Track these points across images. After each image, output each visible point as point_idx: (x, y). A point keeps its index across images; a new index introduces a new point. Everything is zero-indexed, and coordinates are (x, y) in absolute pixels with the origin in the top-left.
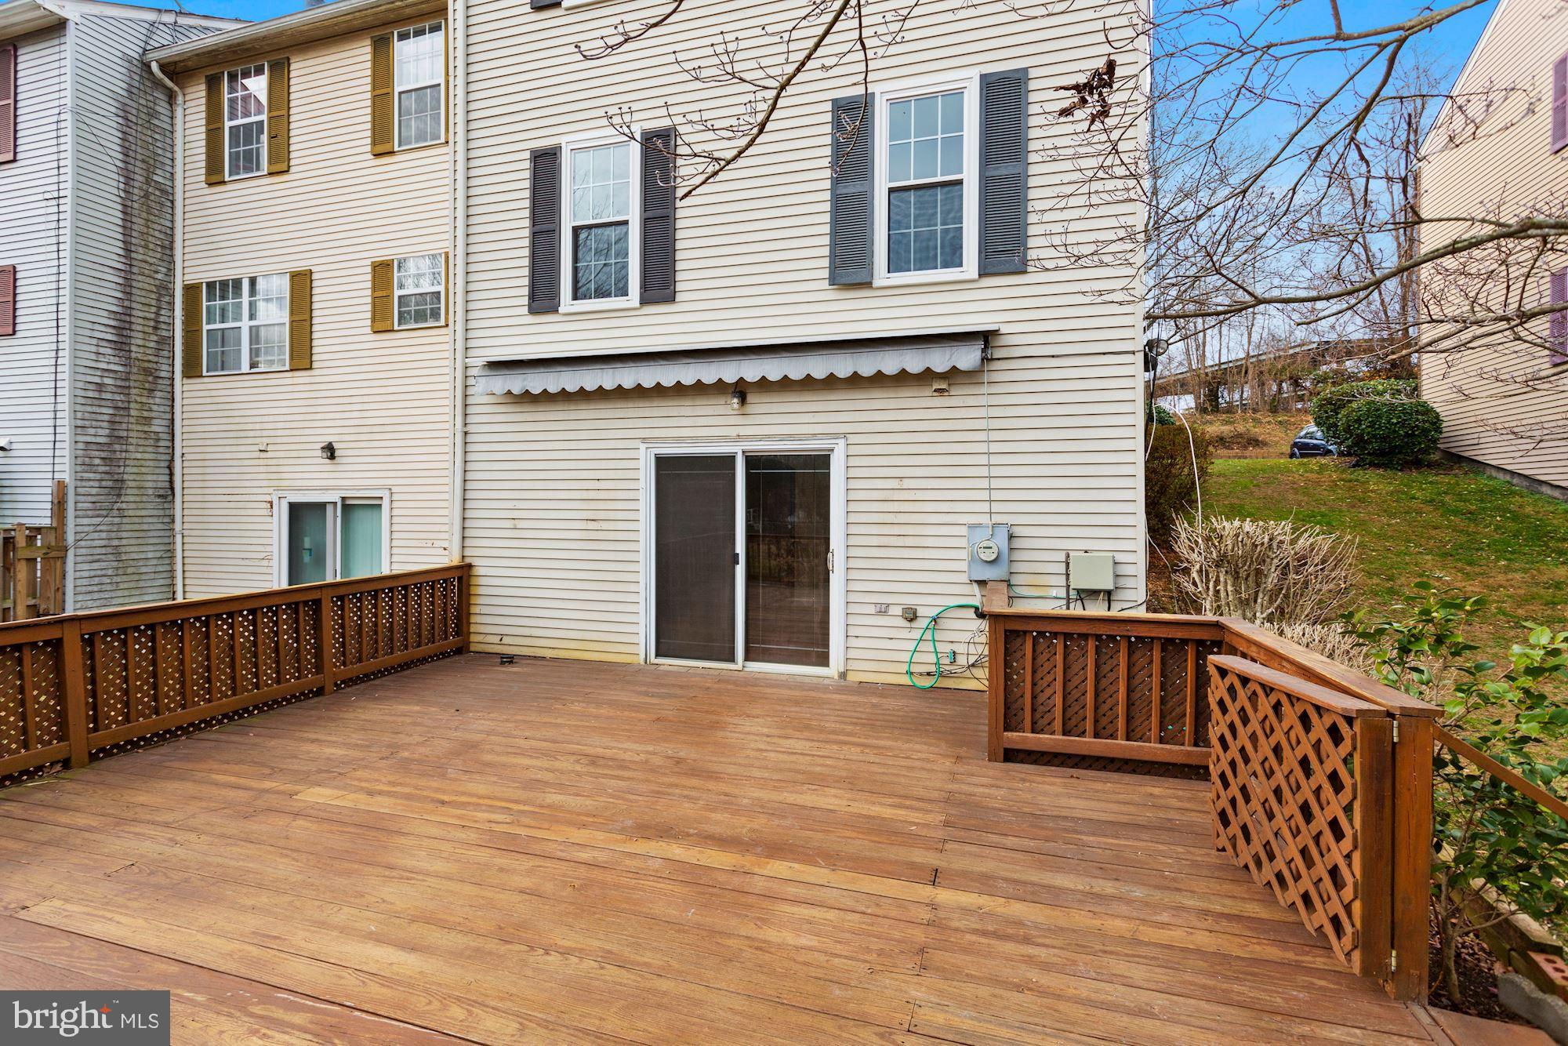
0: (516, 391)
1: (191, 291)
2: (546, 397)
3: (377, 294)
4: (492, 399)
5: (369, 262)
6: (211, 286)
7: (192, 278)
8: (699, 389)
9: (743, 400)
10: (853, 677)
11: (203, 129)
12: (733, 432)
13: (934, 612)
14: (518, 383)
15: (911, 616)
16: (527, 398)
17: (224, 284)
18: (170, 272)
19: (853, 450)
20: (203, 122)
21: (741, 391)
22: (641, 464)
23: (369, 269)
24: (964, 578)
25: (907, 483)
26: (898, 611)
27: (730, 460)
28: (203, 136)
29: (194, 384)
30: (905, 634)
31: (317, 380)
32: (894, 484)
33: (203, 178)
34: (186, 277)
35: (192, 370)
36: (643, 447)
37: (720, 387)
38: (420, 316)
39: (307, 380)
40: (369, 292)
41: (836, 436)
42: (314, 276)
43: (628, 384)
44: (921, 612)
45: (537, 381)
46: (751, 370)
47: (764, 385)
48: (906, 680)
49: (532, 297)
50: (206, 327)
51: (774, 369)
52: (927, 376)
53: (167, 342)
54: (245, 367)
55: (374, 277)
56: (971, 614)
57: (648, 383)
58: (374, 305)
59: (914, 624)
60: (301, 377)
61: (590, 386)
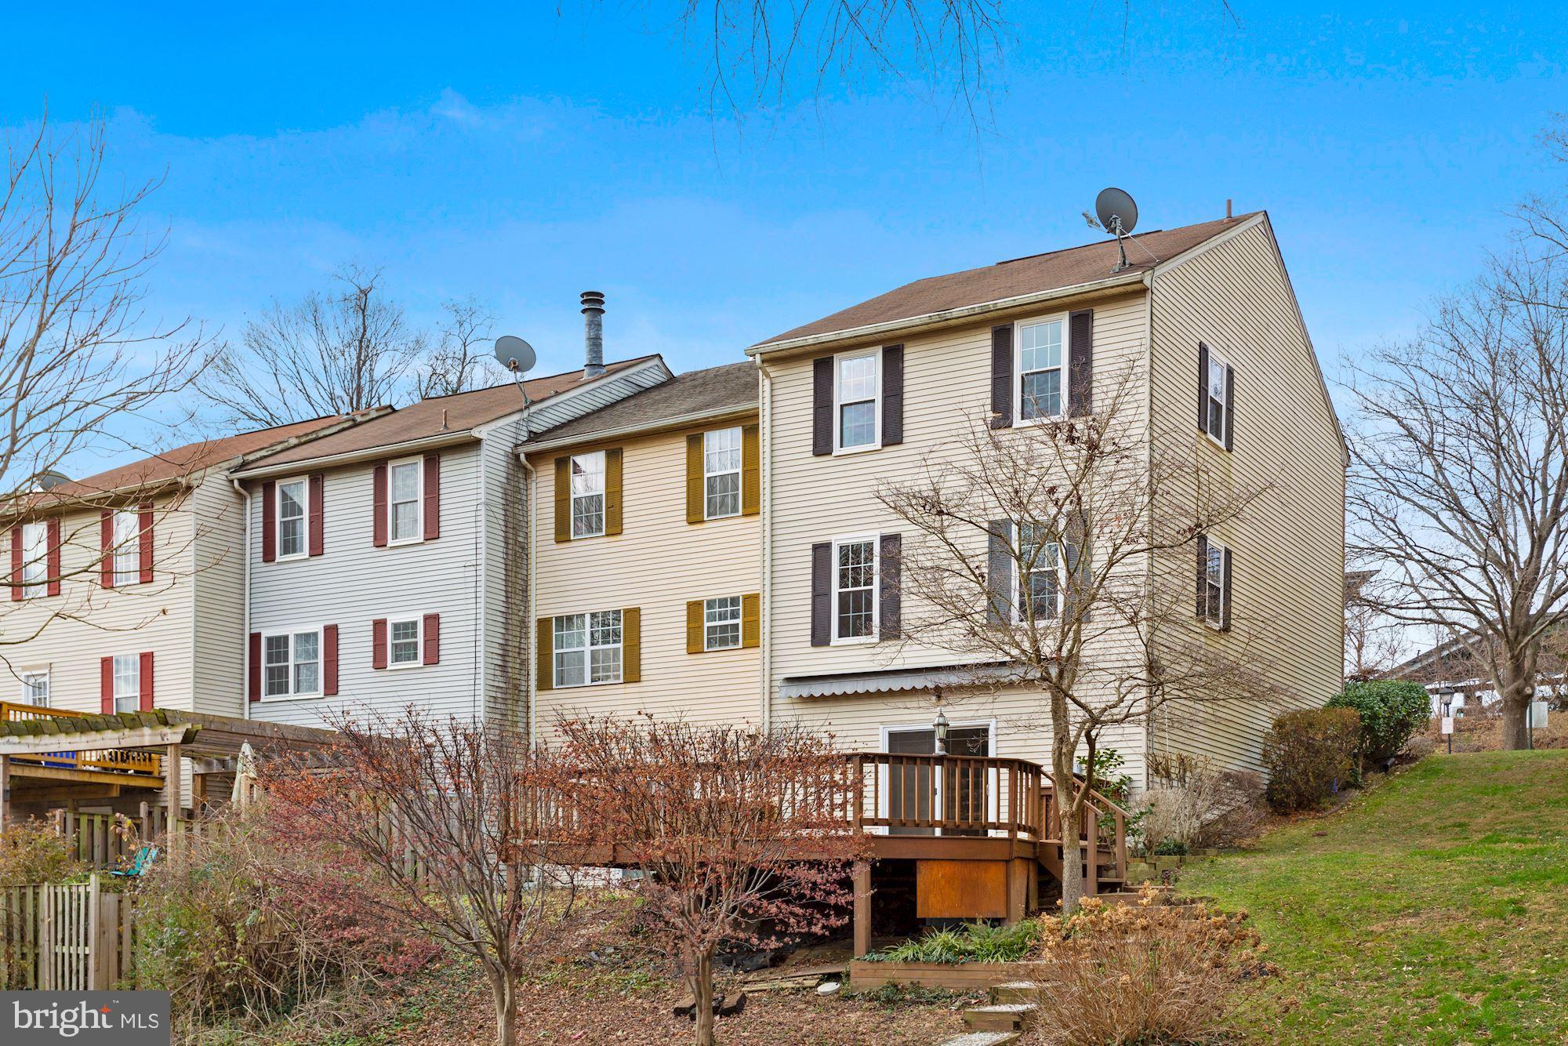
0: (805, 695)
1: (544, 623)
2: (823, 698)
3: (691, 626)
4: (789, 701)
5: (685, 602)
6: (559, 619)
7: (545, 614)
8: (914, 692)
9: (939, 697)
11: (553, 499)
12: (933, 716)
14: (805, 690)
16: (812, 699)
17: (570, 618)
18: (527, 609)
19: (1001, 725)
20: (553, 493)
21: (938, 692)
22: (880, 738)
23: (685, 607)
27: (930, 733)
28: (553, 504)
29: (546, 695)
31: (643, 689)
32: (1022, 743)
33: (553, 536)
34: (538, 613)
35: (544, 684)
36: (881, 727)
37: (925, 690)
38: (724, 641)
39: (637, 690)
40: (685, 624)
41: (991, 717)
42: (642, 612)
43: (872, 689)
45: (817, 690)
46: (943, 679)
47: (952, 688)
49: (813, 635)
50: (555, 652)
53: (524, 663)
54: (588, 682)
55: (688, 613)
57: (884, 689)
58: (689, 633)
60: (632, 688)
61: (850, 691)
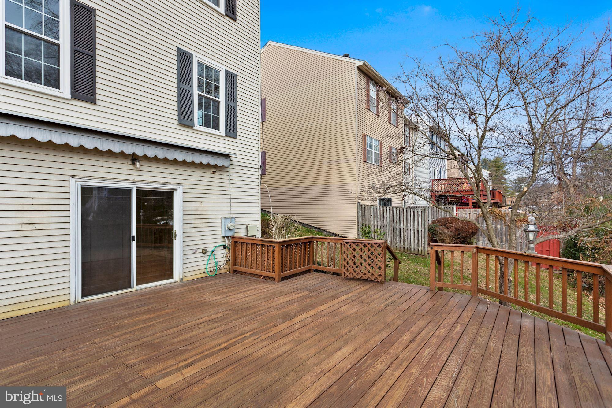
9: (134, 163)
10: (186, 279)
12: (131, 178)
13: (212, 249)
15: (204, 252)
19: (186, 190)
21: (134, 159)
24: (220, 236)
25: (203, 204)
26: (200, 251)
27: (129, 191)
30: (203, 259)
32: (199, 204)
36: (72, 180)
37: (122, 155)
41: (179, 184)
44: (208, 250)
47: (145, 158)
48: (204, 275)
51: (151, 152)
52: (208, 166)
56: (222, 248)
59: (206, 255)
